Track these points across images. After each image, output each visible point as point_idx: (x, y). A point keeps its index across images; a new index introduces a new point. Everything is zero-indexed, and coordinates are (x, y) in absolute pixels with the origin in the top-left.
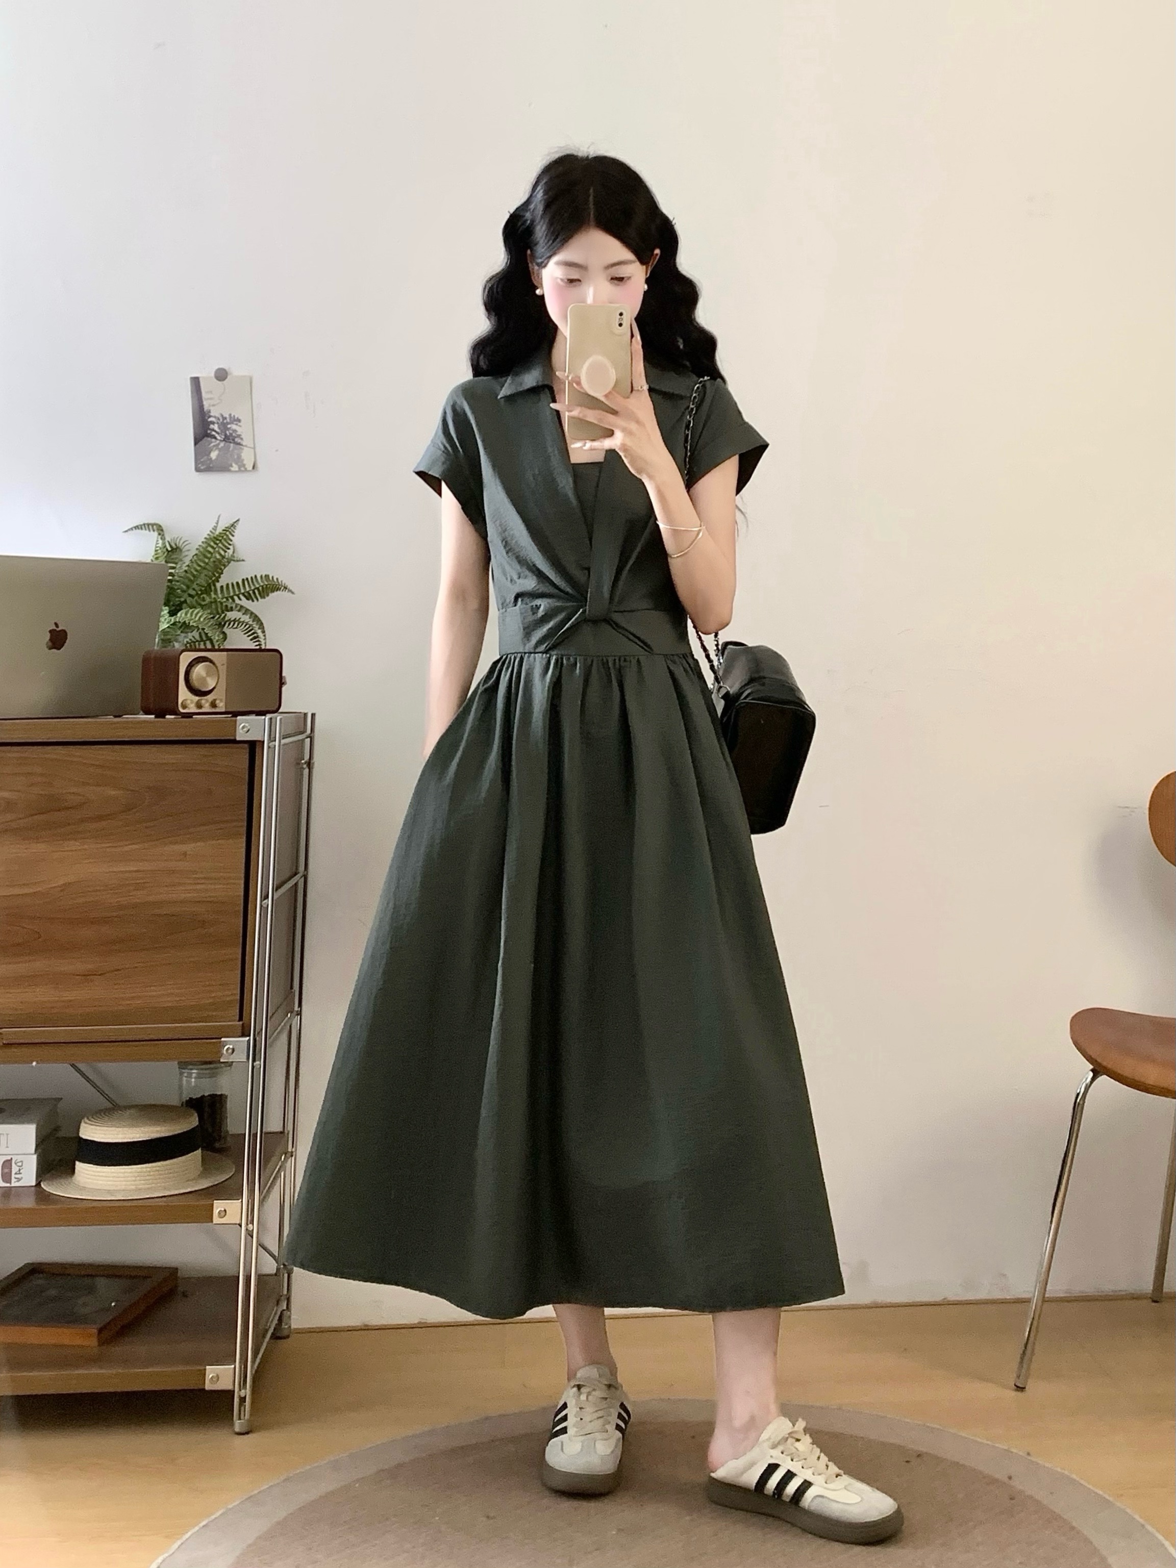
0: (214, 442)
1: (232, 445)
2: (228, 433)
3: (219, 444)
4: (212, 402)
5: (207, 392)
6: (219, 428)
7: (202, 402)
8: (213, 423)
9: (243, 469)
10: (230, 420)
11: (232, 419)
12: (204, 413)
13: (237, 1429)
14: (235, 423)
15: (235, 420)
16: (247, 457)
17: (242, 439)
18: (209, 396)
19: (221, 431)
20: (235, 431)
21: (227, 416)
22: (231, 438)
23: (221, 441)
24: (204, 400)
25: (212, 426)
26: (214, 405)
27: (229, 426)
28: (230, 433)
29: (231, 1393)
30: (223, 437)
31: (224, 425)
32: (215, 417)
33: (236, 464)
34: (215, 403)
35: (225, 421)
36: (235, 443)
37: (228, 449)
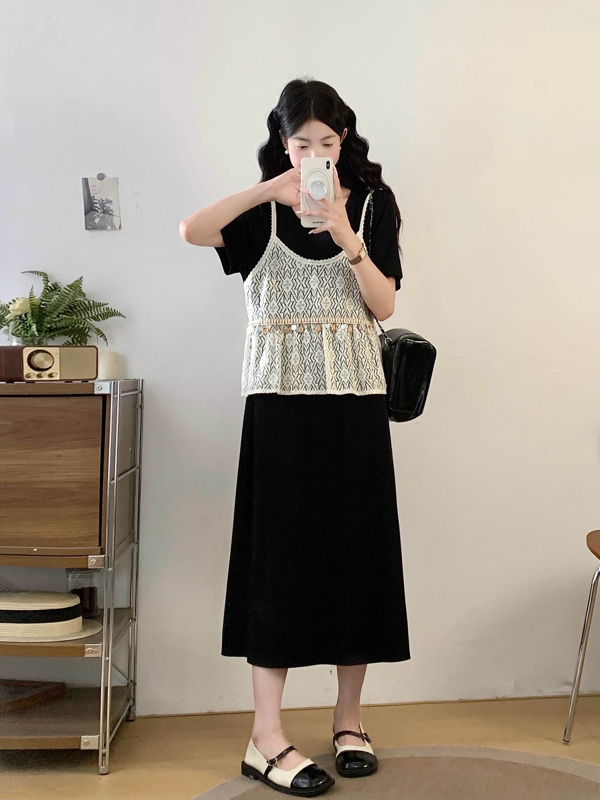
0: (97, 214)
1: (107, 215)
2: (105, 208)
3: (100, 215)
4: (96, 192)
5: (93, 186)
6: (99, 205)
7: (90, 192)
8: (96, 203)
9: (114, 228)
10: (106, 202)
11: (108, 201)
12: (91, 197)
13: (101, 772)
14: (109, 203)
15: (110, 202)
16: (116, 221)
17: (113, 212)
18: (94, 188)
19: (101, 208)
20: (108, 207)
21: (104, 199)
22: (107, 211)
23: (101, 213)
24: (91, 191)
25: (95, 205)
26: (96, 194)
27: (106, 205)
28: (106, 209)
29: (97, 751)
30: (102, 211)
31: (103, 205)
32: (97, 200)
33: (110, 225)
34: (97, 192)
35: (103, 202)
36: (109, 214)
37: (105, 218)
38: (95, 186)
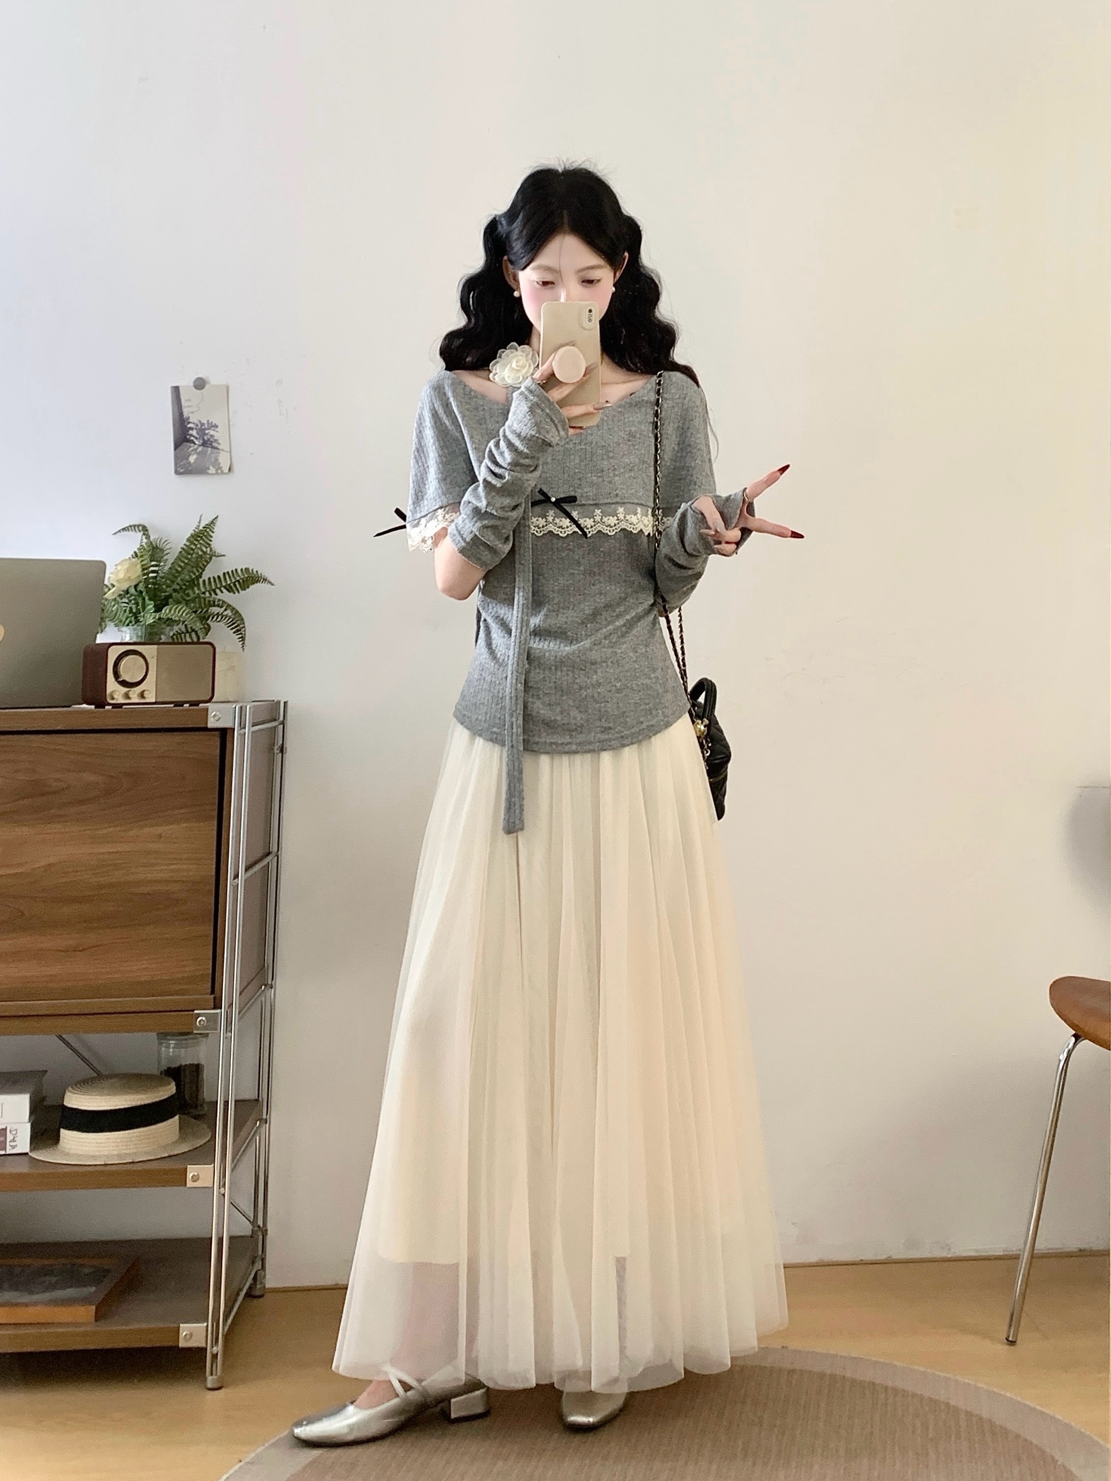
0: (193, 447)
1: (209, 449)
2: (206, 438)
3: (197, 449)
4: (191, 409)
5: (186, 401)
6: (198, 433)
7: (182, 409)
9: (219, 471)
10: (207, 426)
11: (210, 425)
12: (184, 419)
13: (209, 1385)
14: (212, 429)
15: (213, 426)
16: (223, 460)
17: (219, 444)
18: (189, 404)
19: (200, 436)
20: (212, 436)
21: (205, 422)
22: (208, 443)
23: (199, 445)
25: (191, 432)
26: (192, 412)
27: (207, 432)
28: (208, 439)
29: (204, 1350)
30: (201, 442)
31: (202, 431)
32: (194, 424)
33: (214, 466)
34: (194, 410)
35: (203, 427)
36: (213, 447)
37: (206, 454)
38: (190, 400)
